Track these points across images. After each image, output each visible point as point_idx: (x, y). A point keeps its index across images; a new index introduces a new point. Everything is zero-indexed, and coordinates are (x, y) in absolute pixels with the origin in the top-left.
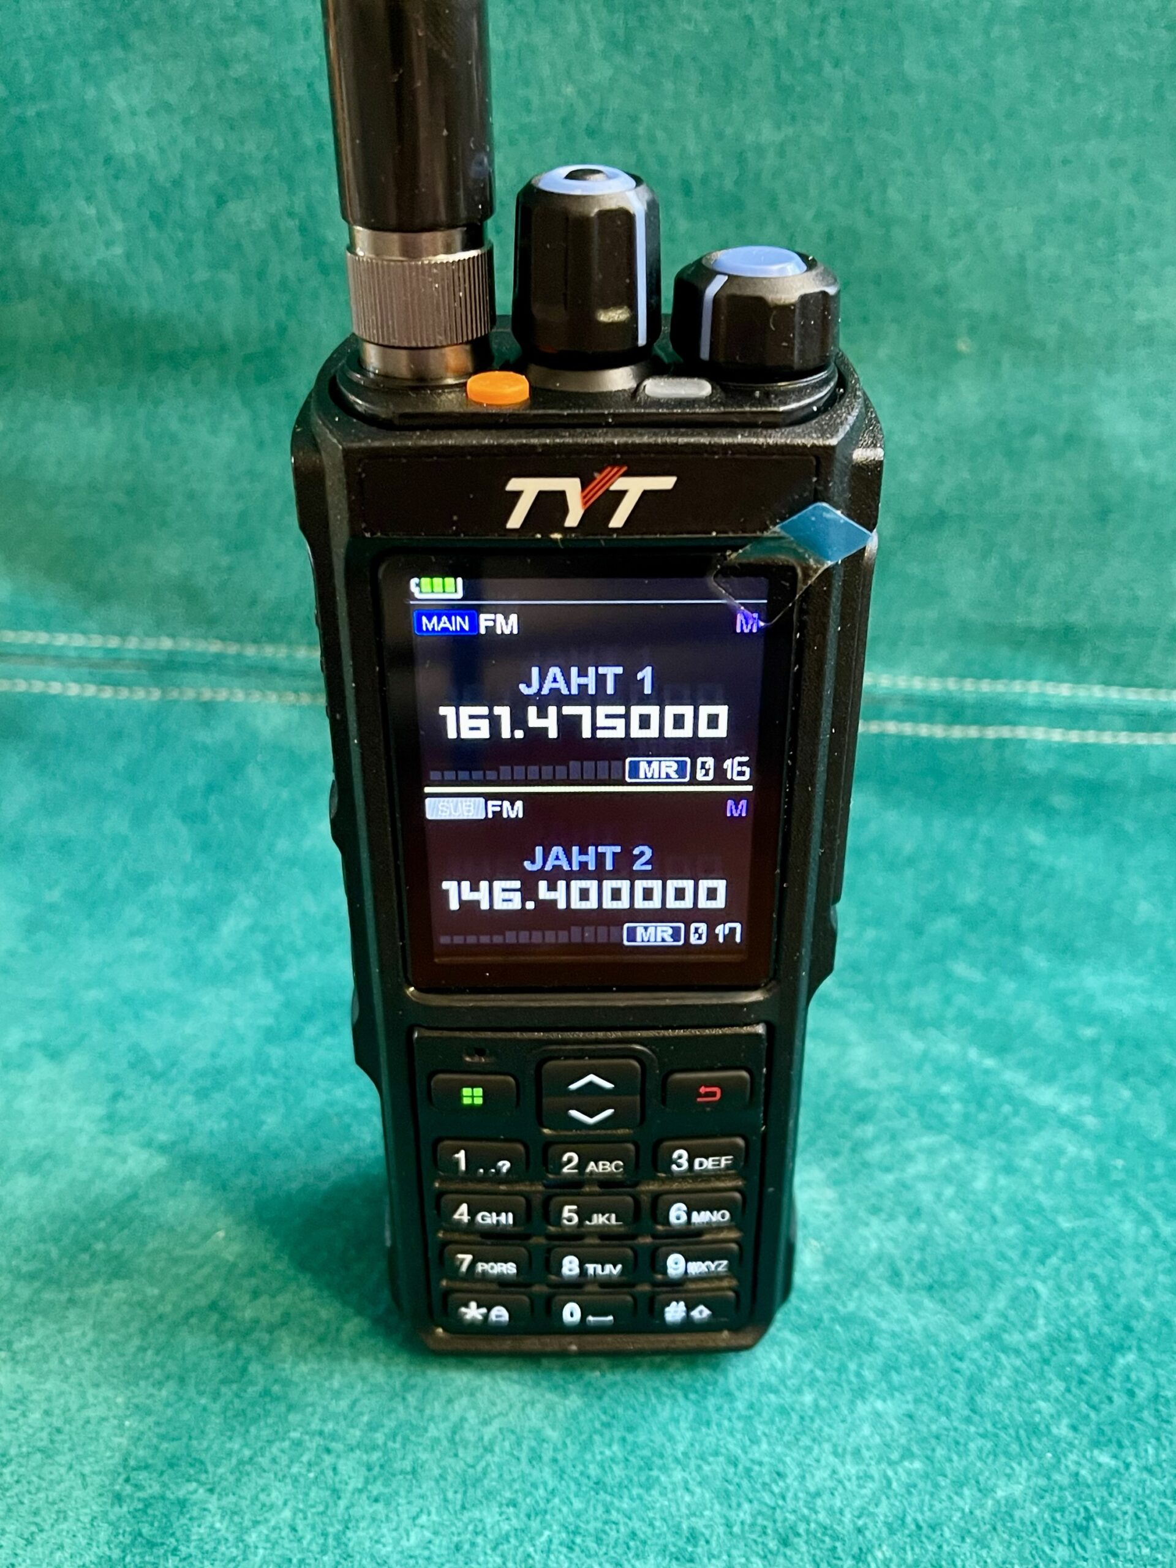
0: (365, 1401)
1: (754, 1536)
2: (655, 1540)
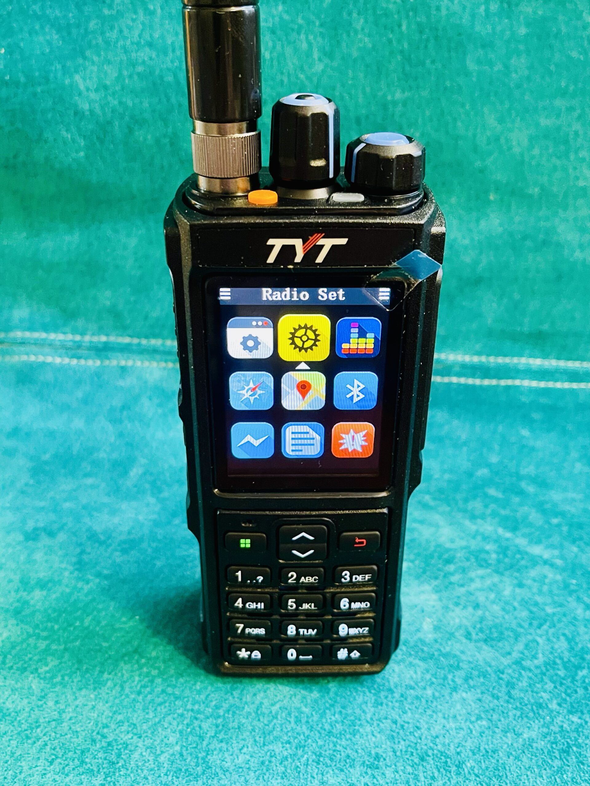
0: (213, 695)
1: (407, 757)
2: (359, 759)
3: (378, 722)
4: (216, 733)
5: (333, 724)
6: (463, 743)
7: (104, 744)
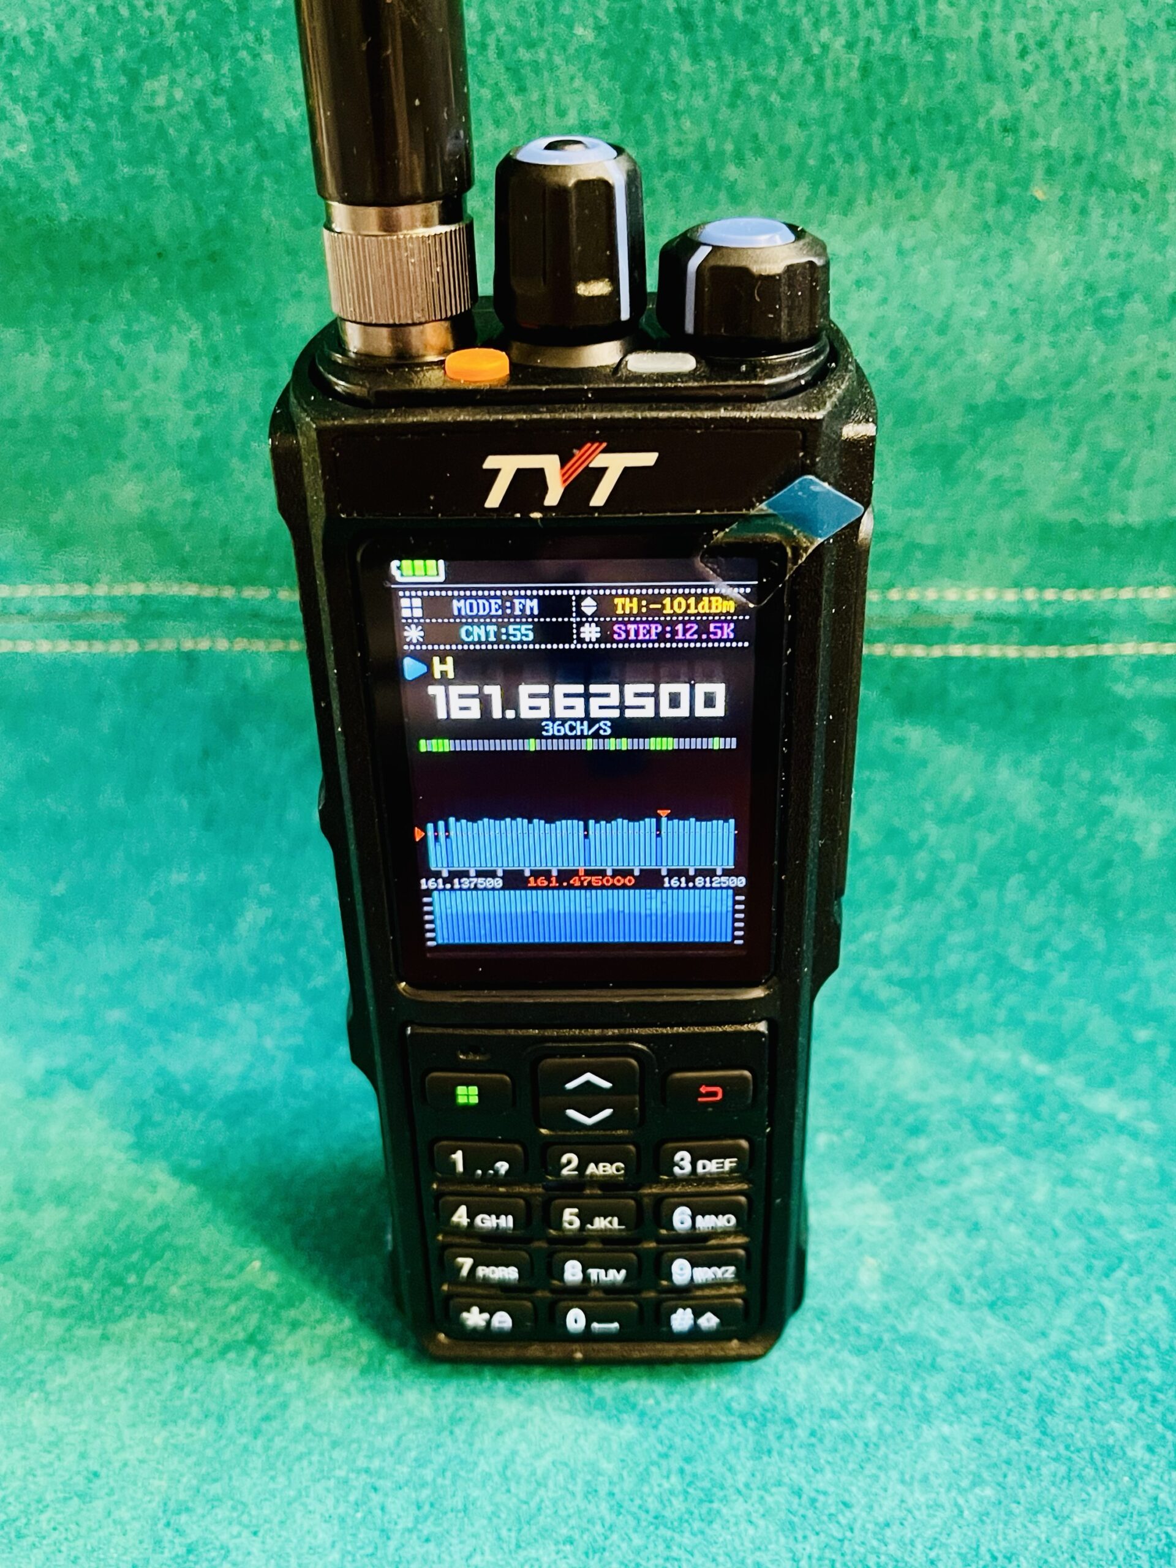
0: (411, 1436)
3: (762, 1493)
4: (417, 1520)
5: (665, 1498)
6: (943, 1539)
7: (181, 1551)
